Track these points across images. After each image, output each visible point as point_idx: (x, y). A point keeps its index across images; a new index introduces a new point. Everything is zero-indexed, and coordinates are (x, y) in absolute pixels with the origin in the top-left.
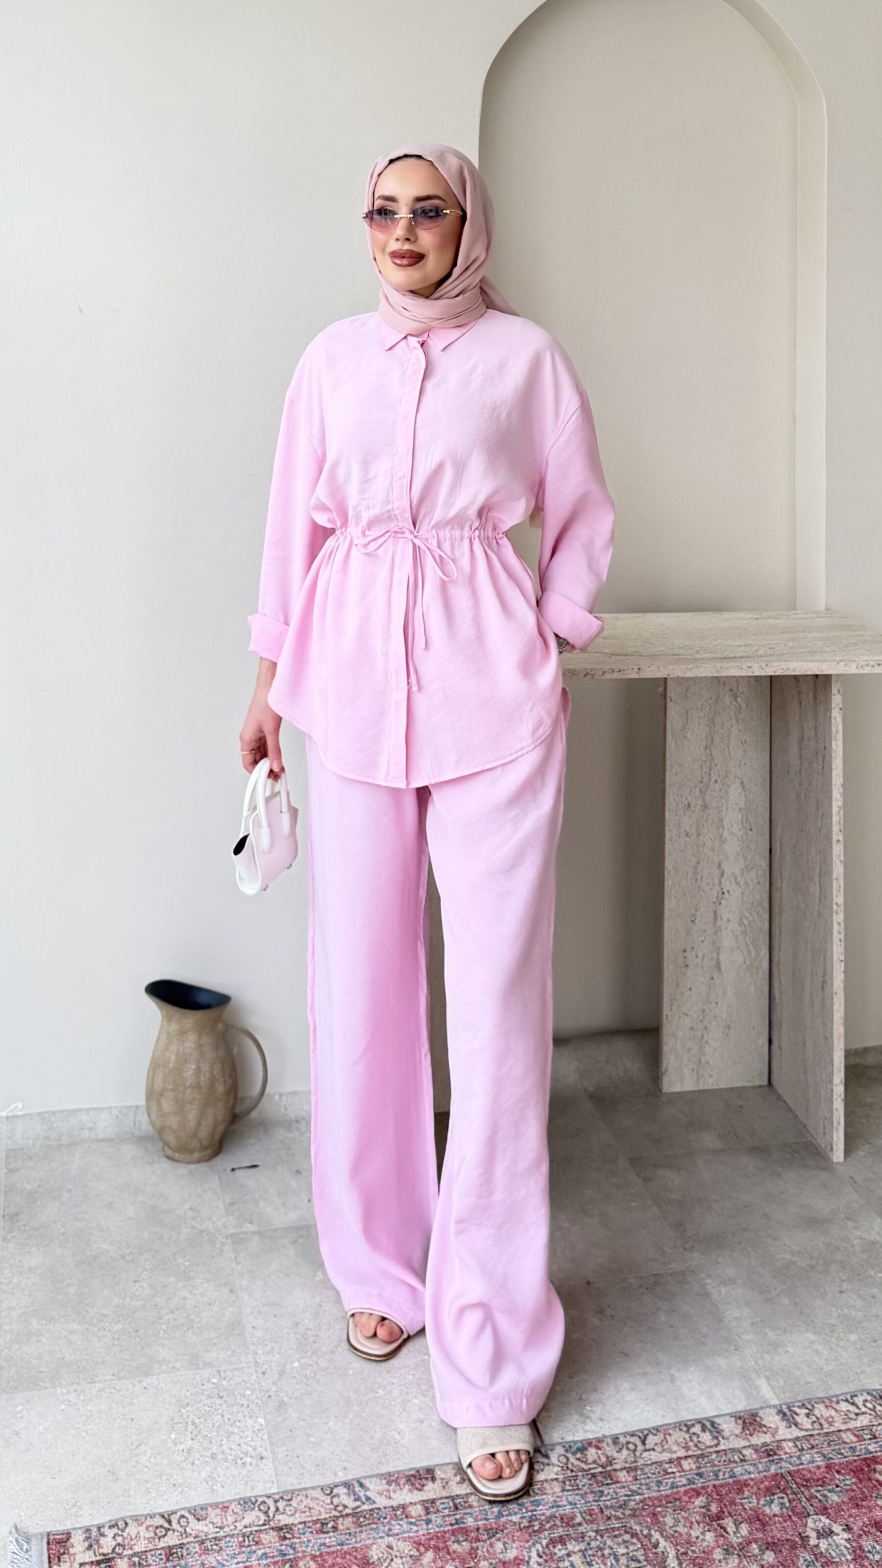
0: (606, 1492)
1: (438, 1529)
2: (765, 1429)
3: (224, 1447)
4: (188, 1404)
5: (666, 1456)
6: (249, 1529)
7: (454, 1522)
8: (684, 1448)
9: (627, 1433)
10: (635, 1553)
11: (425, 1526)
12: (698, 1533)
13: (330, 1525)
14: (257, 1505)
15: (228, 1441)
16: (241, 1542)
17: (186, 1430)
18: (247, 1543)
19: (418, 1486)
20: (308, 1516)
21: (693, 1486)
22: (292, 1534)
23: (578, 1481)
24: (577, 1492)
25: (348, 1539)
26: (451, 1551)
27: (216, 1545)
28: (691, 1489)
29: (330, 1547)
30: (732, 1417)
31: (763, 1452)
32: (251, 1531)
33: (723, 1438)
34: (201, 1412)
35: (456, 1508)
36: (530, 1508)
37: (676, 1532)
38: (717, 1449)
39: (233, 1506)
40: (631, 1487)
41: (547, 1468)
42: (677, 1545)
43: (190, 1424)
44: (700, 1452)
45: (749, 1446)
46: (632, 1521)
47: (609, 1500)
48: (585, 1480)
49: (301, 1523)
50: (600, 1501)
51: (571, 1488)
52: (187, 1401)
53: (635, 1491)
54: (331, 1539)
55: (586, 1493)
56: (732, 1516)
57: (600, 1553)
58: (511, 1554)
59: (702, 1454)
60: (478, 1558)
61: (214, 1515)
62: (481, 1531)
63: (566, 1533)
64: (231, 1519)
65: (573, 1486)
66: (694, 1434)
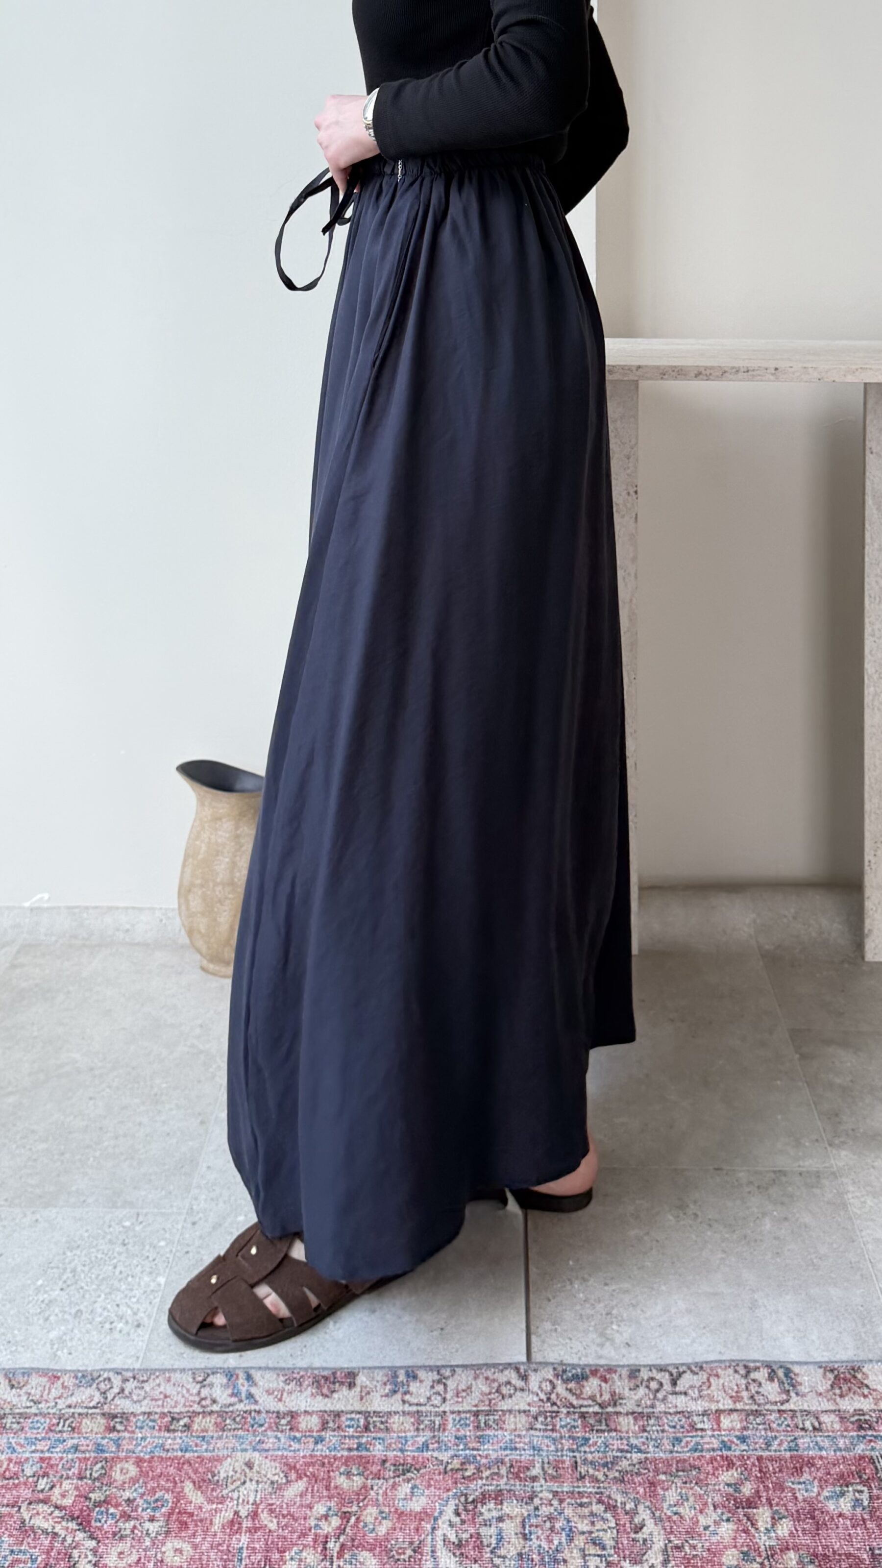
0: (591, 1442)
1: (328, 1453)
2: (866, 1391)
3: (97, 1305)
4: (78, 1247)
5: (699, 1406)
6: (72, 1410)
7: (355, 1446)
8: (731, 1397)
9: (654, 1365)
10: (601, 1534)
11: (311, 1446)
12: (710, 1522)
13: (182, 1423)
14: (97, 1381)
15: (106, 1299)
16: (53, 1425)
17: (60, 1278)
18: (60, 1428)
19: (325, 1391)
20: (158, 1406)
21: (725, 1453)
22: (126, 1426)
23: (558, 1419)
24: (549, 1433)
25: (196, 1445)
26: (332, 1485)
27: (18, 1423)
28: (722, 1457)
29: (168, 1451)
30: (820, 1367)
31: (852, 1423)
32: (73, 1413)
33: (797, 1394)
34: (90, 1259)
35: (367, 1428)
36: (471, 1445)
37: (676, 1514)
38: (783, 1408)
39: (66, 1378)
40: (634, 1441)
41: (518, 1394)
42: (672, 1532)
43: (69, 1270)
44: (755, 1407)
45: (835, 1411)
46: (614, 1488)
47: (591, 1453)
48: (568, 1420)
49: (145, 1413)
50: (580, 1452)
51: (543, 1427)
52: (79, 1242)
53: (636, 1446)
54: (174, 1441)
55: (561, 1438)
56: (771, 1505)
57: (548, 1525)
58: (416, 1505)
59: (756, 1411)
60: (365, 1502)
61: (36, 1384)
62: (387, 1465)
63: (508, 1487)
64: (54, 1393)
65: (547, 1425)
66: (754, 1381)
